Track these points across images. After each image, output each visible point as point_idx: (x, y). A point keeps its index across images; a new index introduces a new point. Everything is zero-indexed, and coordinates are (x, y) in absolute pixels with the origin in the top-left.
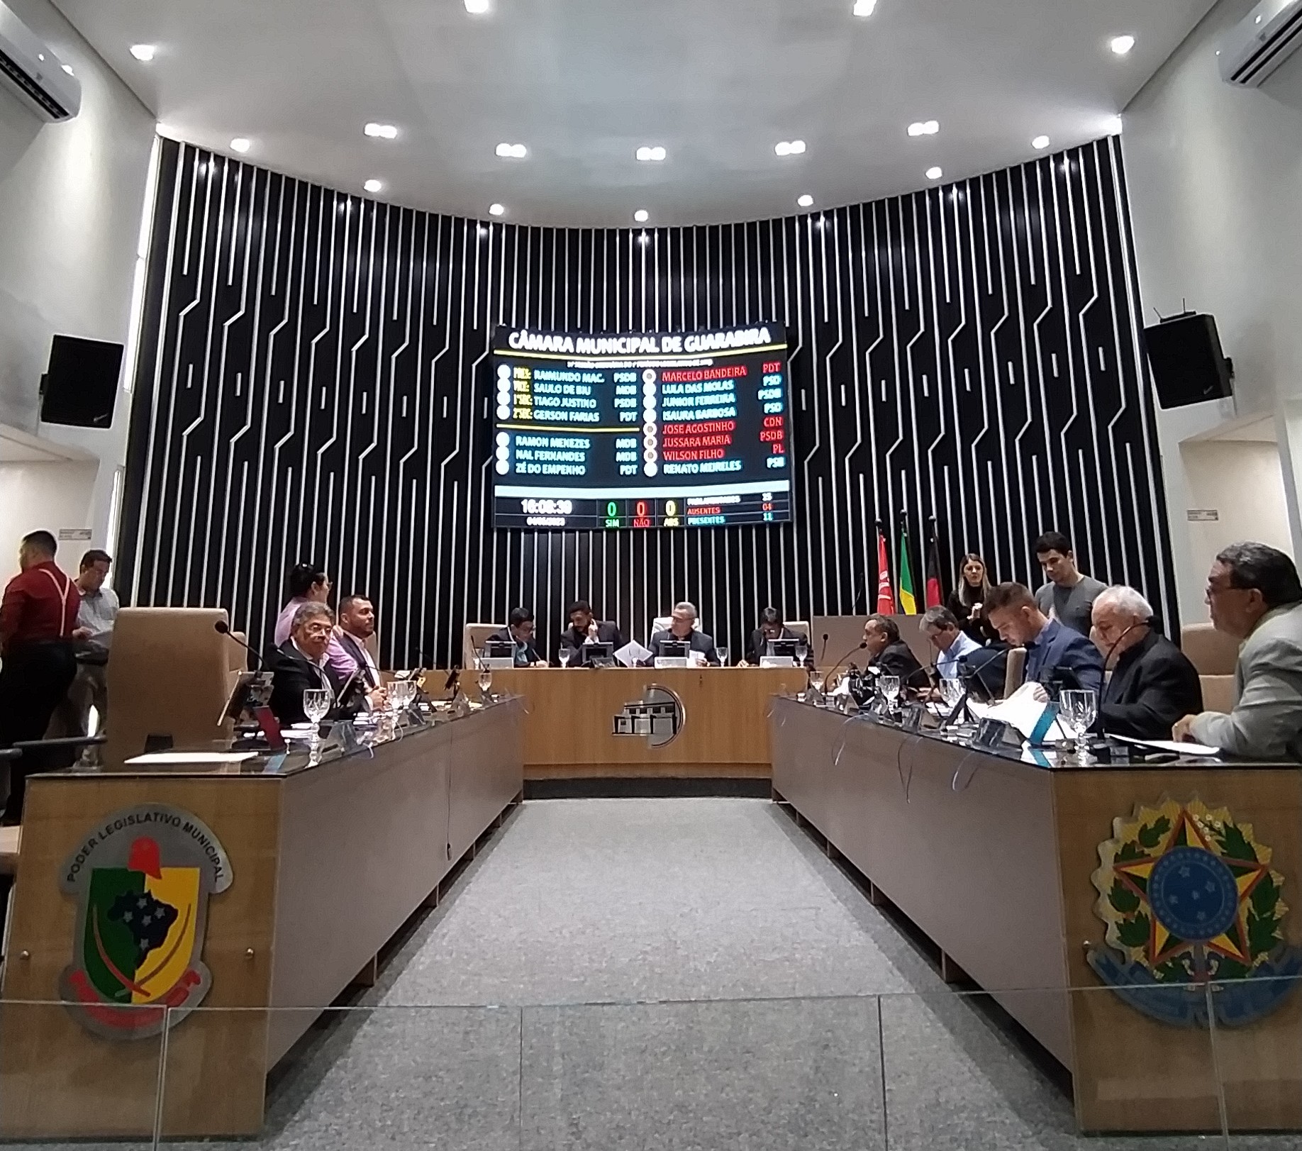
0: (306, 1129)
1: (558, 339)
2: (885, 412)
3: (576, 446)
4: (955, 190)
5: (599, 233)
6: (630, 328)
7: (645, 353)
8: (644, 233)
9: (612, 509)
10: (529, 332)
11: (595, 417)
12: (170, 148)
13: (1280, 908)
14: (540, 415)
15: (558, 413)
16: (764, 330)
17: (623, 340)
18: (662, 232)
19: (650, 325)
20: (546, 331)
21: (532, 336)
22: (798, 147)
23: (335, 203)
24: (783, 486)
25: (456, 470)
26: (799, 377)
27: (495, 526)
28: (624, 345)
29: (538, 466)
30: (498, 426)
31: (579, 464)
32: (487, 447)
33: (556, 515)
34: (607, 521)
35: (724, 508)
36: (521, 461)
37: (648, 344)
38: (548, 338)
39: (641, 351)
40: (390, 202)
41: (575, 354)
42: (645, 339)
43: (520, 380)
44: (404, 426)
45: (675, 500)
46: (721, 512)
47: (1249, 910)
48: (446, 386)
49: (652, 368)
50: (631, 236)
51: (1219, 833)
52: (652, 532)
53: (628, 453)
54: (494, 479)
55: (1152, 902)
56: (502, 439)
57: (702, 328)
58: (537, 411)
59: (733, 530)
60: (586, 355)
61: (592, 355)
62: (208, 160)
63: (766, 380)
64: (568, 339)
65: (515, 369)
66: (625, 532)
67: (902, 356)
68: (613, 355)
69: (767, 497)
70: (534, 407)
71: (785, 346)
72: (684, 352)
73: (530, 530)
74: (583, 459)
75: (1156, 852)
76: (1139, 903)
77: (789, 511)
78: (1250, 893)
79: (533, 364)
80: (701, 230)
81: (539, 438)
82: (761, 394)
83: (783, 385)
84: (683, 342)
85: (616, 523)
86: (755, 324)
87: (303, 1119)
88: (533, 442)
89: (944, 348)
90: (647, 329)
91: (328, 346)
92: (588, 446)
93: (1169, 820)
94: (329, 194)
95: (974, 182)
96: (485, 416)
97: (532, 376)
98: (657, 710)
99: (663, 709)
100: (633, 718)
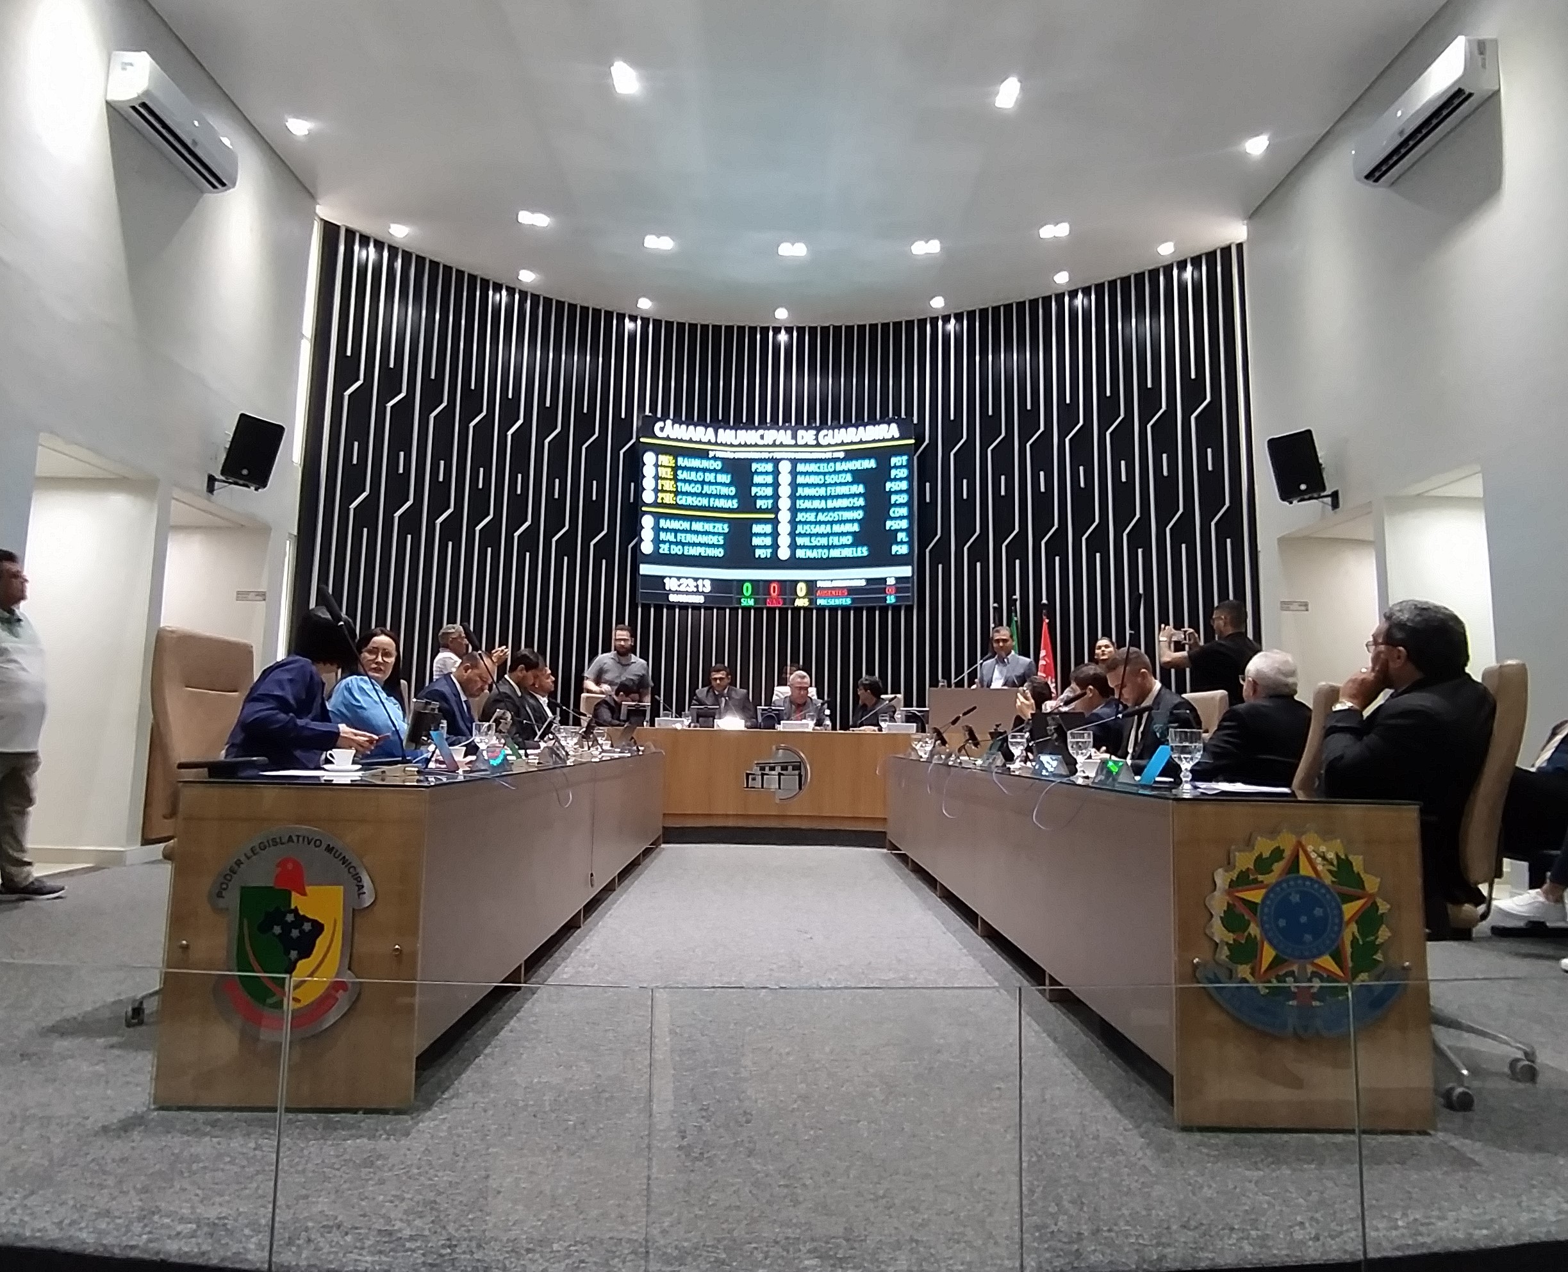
0: (454, 1106)
1: (701, 429)
2: (1003, 505)
3: (716, 530)
4: (1080, 295)
5: (741, 329)
6: (768, 420)
7: (781, 445)
8: (783, 331)
9: (747, 589)
10: (674, 422)
11: (734, 504)
12: (330, 231)
13: (1384, 934)
14: (683, 500)
15: (700, 498)
16: (894, 426)
17: (761, 432)
18: (801, 330)
19: (787, 419)
20: (689, 421)
21: (677, 426)
22: (933, 247)
23: (491, 293)
24: (906, 571)
25: (604, 550)
26: (924, 470)
27: (639, 601)
28: (762, 437)
29: (680, 547)
30: (644, 509)
31: (718, 546)
32: (633, 530)
33: (697, 593)
34: (742, 600)
35: (851, 591)
36: (664, 542)
37: (784, 437)
38: (691, 428)
39: (778, 443)
40: (543, 293)
41: (716, 444)
42: (782, 432)
43: (665, 466)
44: (556, 508)
45: (806, 582)
46: (849, 594)
47: (1353, 934)
48: (595, 470)
49: (787, 459)
50: (771, 334)
51: (1332, 864)
52: (783, 611)
53: (763, 538)
54: (638, 557)
55: (1262, 925)
56: (647, 522)
57: (835, 423)
58: (679, 497)
59: (857, 612)
60: (726, 445)
61: (732, 445)
62: (368, 245)
63: (893, 473)
64: (710, 430)
65: (660, 456)
66: (758, 611)
67: (1022, 453)
68: (751, 446)
69: (891, 582)
70: (677, 493)
71: (912, 441)
72: (818, 445)
73: (672, 607)
74: (722, 542)
75: (1270, 879)
76: (1249, 925)
77: (910, 585)
78: (1357, 918)
79: (676, 452)
80: (837, 329)
81: (681, 522)
82: (888, 485)
83: (909, 478)
84: (817, 435)
85: (751, 602)
86: (885, 420)
87: (452, 1097)
88: (675, 524)
89: (1061, 446)
90: (784, 422)
91: (484, 429)
92: (726, 530)
93: (1284, 850)
94: (485, 283)
95: (1099, 288)
96: (632, 500)
97: (676, 462)
98: (785, 768)
99: (790, 768)
100: (763, 775)
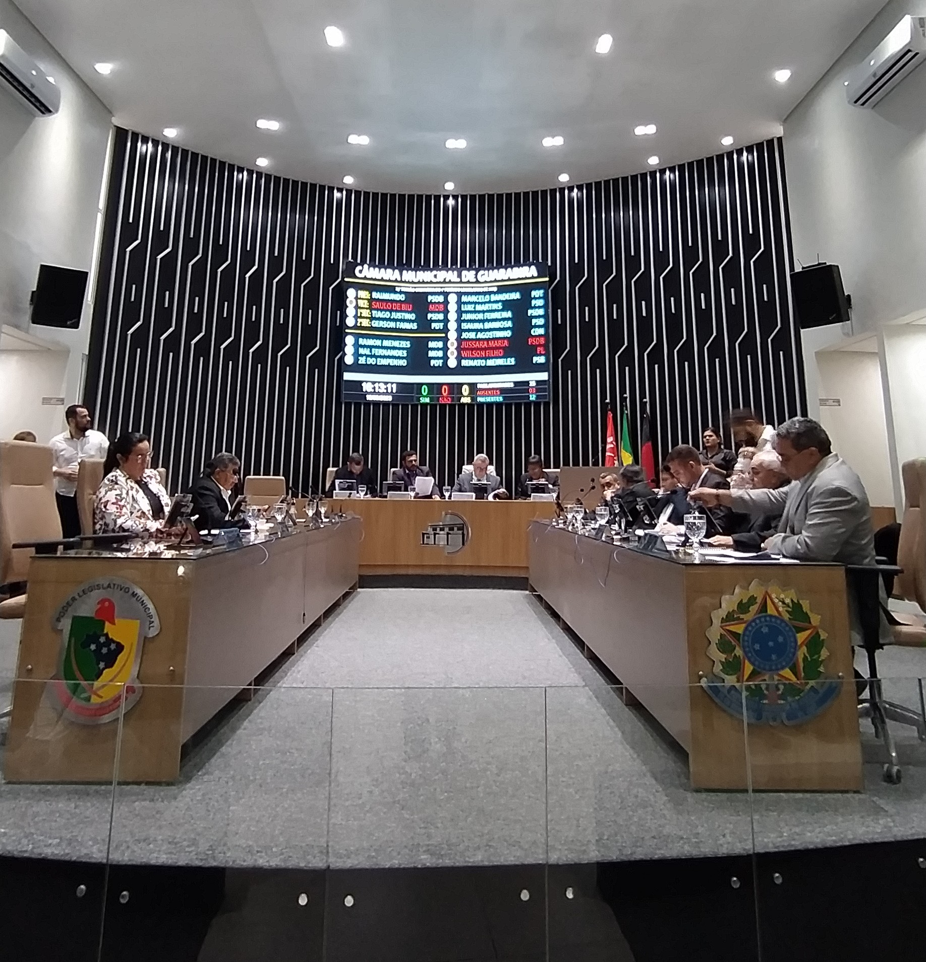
1: (389, 271)
2: (616, 326)
3: (401, 346)
4: (668, 172)
5: (420, 197)
6: (440, 264)
7: (450, 282)
8: (451, 198)
9: (425, 390)
10: (370, 266)
11: (414, 326)
12: (121, 135)
14: (376, 324)
15: (389, 322)
16: (533, 268)
17: (434, 272)
18: (464, 198)
19: (454, 262)
20: (381, 265)
21: (371, 269)
22: (559, 141)
23: (235, 173)
24: (544, 376)
25: (317, 361)
26: (556, 299)
27: (343, 400)
28: (435, 276)
29: (374, 359)
30: (347, 331)
31: (403, 358)
32: (338, 346)
33: (387, 393)
34: (421, 399)
35: (503, 391)
36: (362, 355)
37: (452, 276)
38: (383, 270)
39: (447, 280)
40: (274, 173)
41: (401, 281)
42: (450, 272)
43: (363, 299)
44: (281, 330)
45: (469, 384)
46: (501, 394)
48: (311, 302)
49: (455, 293)
50: (442, 199)
52: (452, 407)
53: (436, 351)
54: (343, 367)
56: (349, 340)
57: (490, 265)
58: (373, 321)
59: (509, 406)
60: (409, 282)
61: (413, 282)
62: (147, 143)
63: (533, 302)
64: (397, 271)
65: (359, 292)
66: (433, 407)
67: (628, 287)
68: (427, 283)
69: (532, 384)
70: (372, 319)
71: (547, 279)
72: (477, 282)
73: (368, 404)
74: (405, 355)
77: (547, 386)
79: (371, 288)
80: (491, 196)
81: (375, 340)
82: (530, 312)
83: (545, 307)
84: (476, 275)
85: (427, 400)
86: (527, 263)
88: (370, 342)
89: (657, 282)
90: (452, 265)
91: (229, 273)
92: (409, 346)
94: (232, 168)
95: (681, 168)
96: (338, 324)
97: (371, 296)
98: (451, 529)
99: (456, 529)
100: (435, 534)
